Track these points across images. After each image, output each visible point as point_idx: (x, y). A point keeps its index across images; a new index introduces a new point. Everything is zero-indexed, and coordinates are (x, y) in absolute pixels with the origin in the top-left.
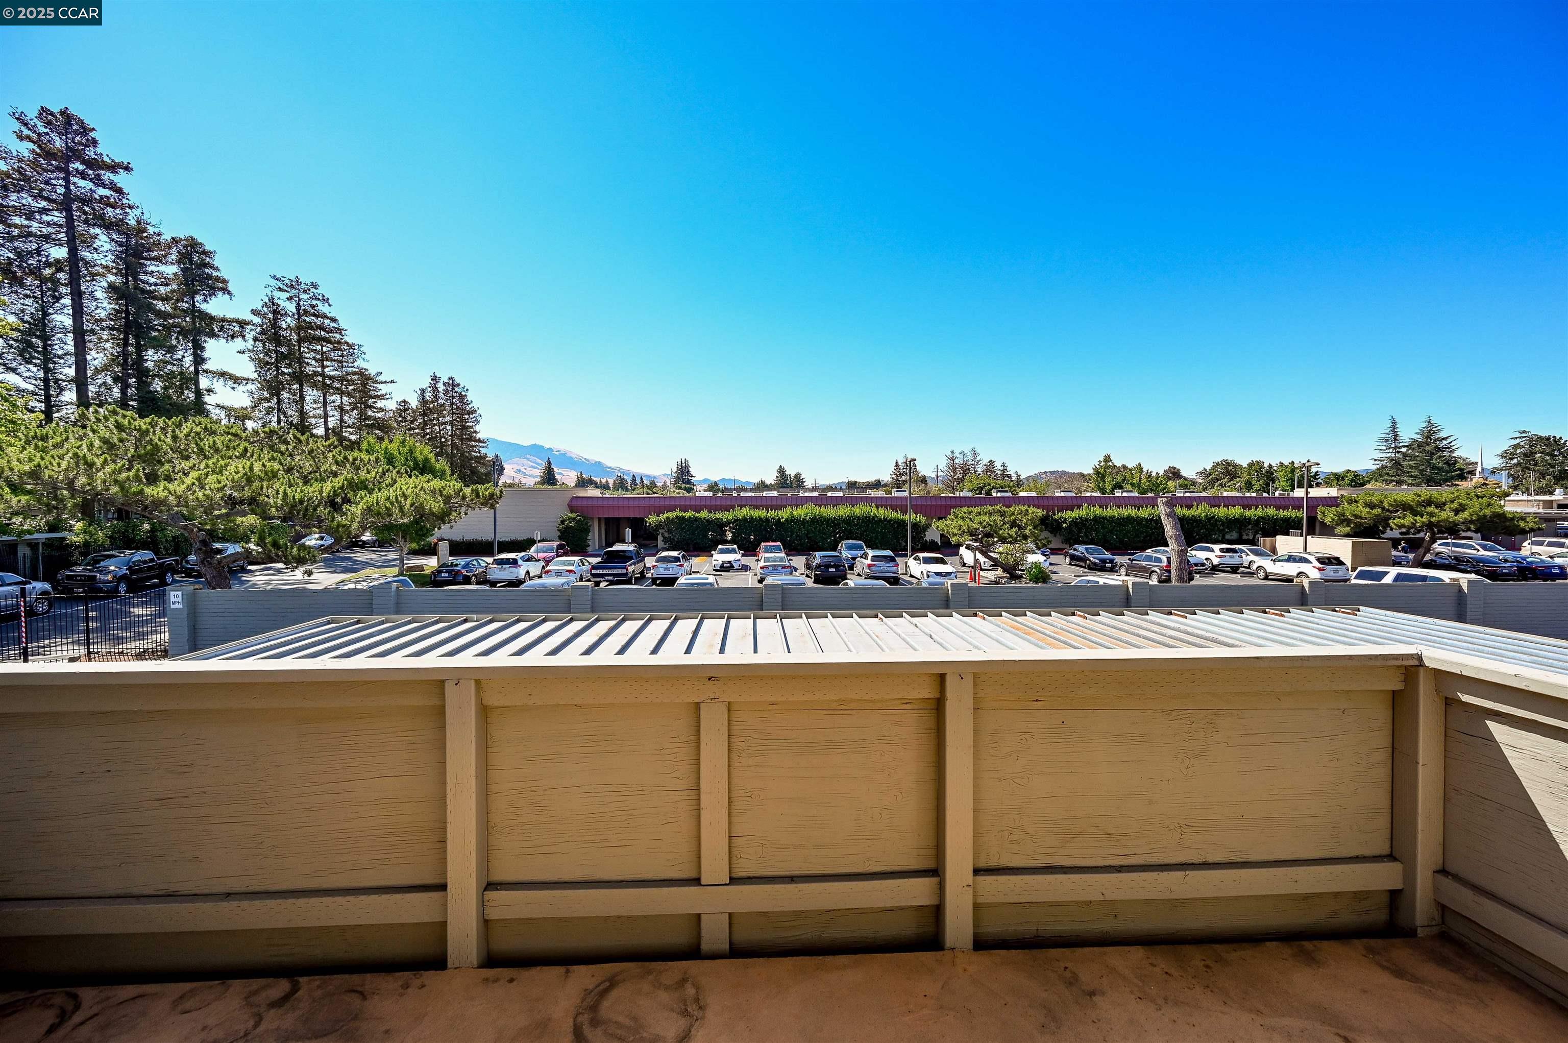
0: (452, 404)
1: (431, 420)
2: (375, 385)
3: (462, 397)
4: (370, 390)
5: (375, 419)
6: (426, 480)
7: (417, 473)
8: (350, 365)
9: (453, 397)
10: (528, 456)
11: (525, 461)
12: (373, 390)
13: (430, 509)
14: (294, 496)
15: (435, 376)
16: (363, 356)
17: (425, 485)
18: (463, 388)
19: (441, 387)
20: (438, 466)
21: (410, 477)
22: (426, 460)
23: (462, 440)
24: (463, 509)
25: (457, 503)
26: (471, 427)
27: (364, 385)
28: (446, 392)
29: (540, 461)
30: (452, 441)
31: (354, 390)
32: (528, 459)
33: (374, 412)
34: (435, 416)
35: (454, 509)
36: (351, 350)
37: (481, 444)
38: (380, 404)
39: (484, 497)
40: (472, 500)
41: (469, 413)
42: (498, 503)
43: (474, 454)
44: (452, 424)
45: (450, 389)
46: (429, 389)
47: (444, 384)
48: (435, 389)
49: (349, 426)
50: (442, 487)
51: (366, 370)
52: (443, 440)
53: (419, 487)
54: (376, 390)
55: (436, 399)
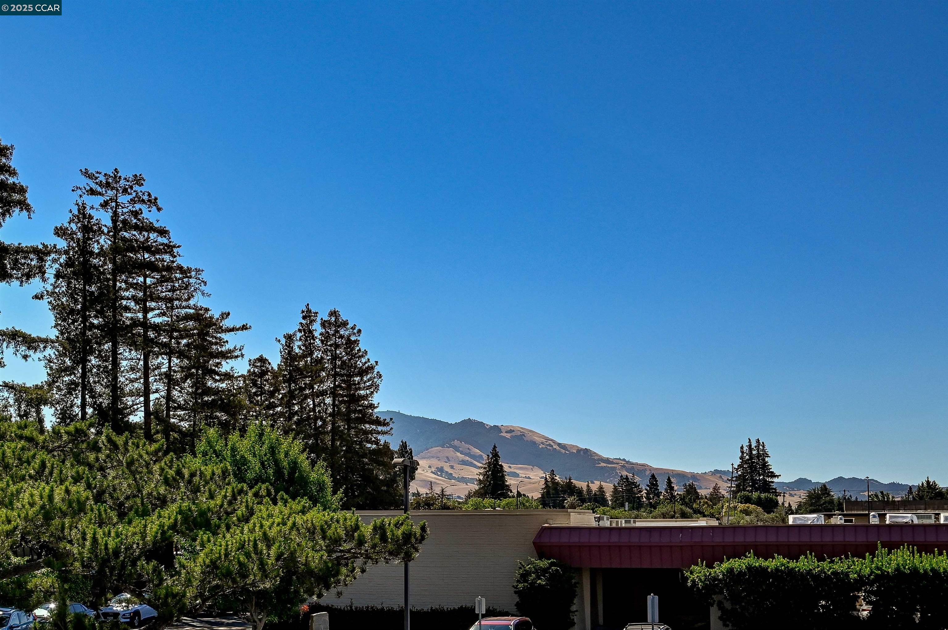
0: (335, 357)
1: (302, 389)
2: (219, 335)
3: (350, 344)
4: (212, 343)
5: (216, 392)
6: (299, 508)
7: (286, 496)
8: (184, 304)
9: (337, 346)
10: (456, 443)
11: (450, 452)
12: (216, 344)
13: (306, 564)
14: (106, 545)
15: (309, 311)
16: (203, 287)
17: (299, 519)
18: (353, 328)
19: (317, 329)
20: (313, 476)
21: (275, 503)
22: (294, 466)
23: (348, 421)
24: (359, 562)
25: (349, 551)
26: (365, 397)
27: (203, 334)
28: (326, 337)
29: (477, 451)
30: (333, 424)
31: (188, 345)
32: (456, 449)
33: (216, 381)
34: (308, 380)
35: (343, 562)
36: (185, 280)
37: (380, 428)
38: (226, 366)
39: (395, 540)
40: (374, 546)
41: (362, 372)
42: (417, 550)
43: (369, 445)
44: (334, 393)
45: (332, 332)
46: (299, 335)
47: (324, 324)
48: (308, 333)
49: (180, 407)
50: (326, 522)
51: (207, 310)
52: (320, 423)
53: (290, 523)
54: (221, 342)
55: (309, 350)
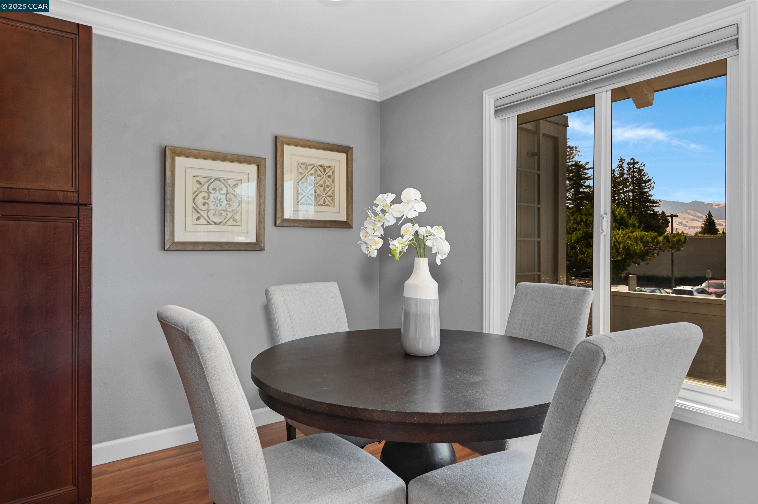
0: (633, 177)
1: (619, 190)
2: (584, 171)
3: (640, 171)
4: (582, 174)
5: (584, 193)
6: (630, 231)
7: (623, 227)
8: (571, 160)
9: (634, 172)
10: (689, 211)
11: (686, 215)
12: (584, 174)
13: (635, 251)
15: (621, 159)
16: (578, 153)
17: (631, 235)
18: (641, 164)
19: (625, 166)
20: (630, 222)
21: (619, 229)
22: (622, 218)
23: (640, 202)
24: (656, 251)
25: (652, 247)
26: (647, 192)
27: (579, 171)
28: (629, 169)
29: (700, 215)
30: (633, 204)
31: (572, 176)
32: (689, 214)
33: (583, 189)
34: (621, 187)
35: (649, 251)
36: (571, 151)
37: (654, 205)
38: (587, 183)
39: (673, 242)
40: (664, 244)
41: (646, 182)
42: (682, 247)
43: (649, 212)
44: (632, 191)
45: (631, 167)
46: (617, 169)
47: (628, 164)
48: (621, 168)
49: (569, 199)
50: (642, 236)
51: (580, 162)
52: (627, 203)
53: (627, 236)
54: (586, 174)
55: (622, 174)
